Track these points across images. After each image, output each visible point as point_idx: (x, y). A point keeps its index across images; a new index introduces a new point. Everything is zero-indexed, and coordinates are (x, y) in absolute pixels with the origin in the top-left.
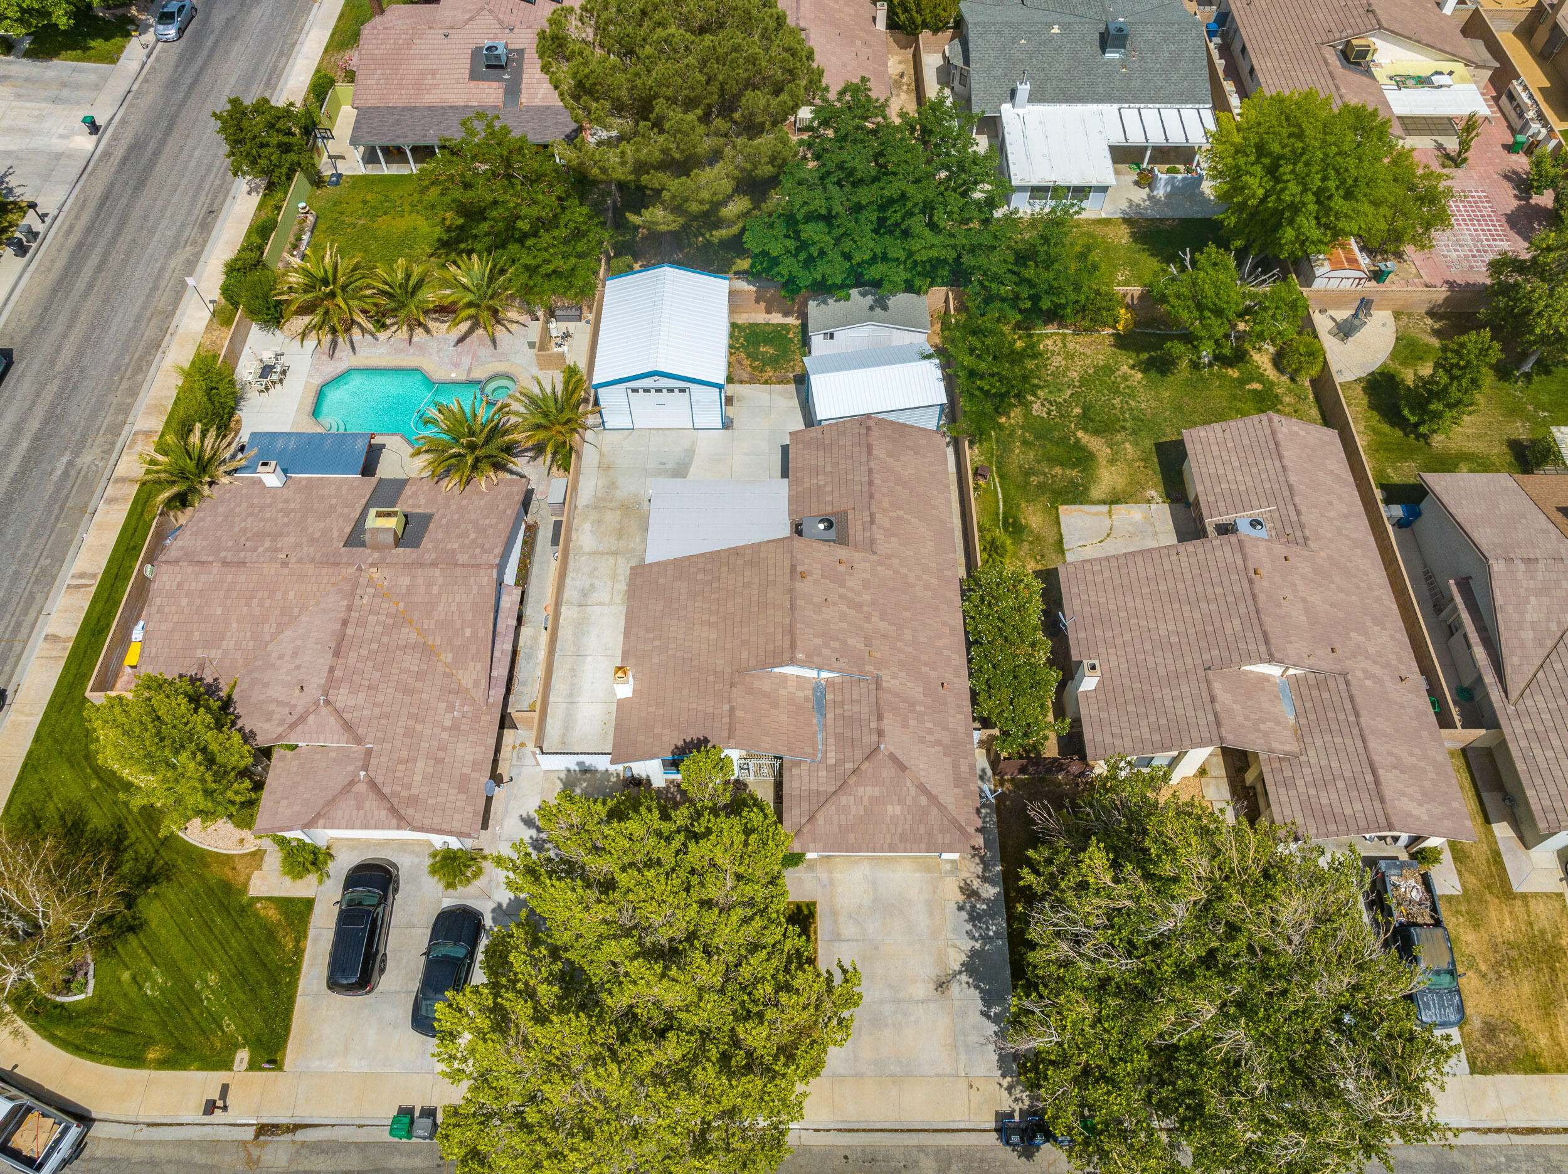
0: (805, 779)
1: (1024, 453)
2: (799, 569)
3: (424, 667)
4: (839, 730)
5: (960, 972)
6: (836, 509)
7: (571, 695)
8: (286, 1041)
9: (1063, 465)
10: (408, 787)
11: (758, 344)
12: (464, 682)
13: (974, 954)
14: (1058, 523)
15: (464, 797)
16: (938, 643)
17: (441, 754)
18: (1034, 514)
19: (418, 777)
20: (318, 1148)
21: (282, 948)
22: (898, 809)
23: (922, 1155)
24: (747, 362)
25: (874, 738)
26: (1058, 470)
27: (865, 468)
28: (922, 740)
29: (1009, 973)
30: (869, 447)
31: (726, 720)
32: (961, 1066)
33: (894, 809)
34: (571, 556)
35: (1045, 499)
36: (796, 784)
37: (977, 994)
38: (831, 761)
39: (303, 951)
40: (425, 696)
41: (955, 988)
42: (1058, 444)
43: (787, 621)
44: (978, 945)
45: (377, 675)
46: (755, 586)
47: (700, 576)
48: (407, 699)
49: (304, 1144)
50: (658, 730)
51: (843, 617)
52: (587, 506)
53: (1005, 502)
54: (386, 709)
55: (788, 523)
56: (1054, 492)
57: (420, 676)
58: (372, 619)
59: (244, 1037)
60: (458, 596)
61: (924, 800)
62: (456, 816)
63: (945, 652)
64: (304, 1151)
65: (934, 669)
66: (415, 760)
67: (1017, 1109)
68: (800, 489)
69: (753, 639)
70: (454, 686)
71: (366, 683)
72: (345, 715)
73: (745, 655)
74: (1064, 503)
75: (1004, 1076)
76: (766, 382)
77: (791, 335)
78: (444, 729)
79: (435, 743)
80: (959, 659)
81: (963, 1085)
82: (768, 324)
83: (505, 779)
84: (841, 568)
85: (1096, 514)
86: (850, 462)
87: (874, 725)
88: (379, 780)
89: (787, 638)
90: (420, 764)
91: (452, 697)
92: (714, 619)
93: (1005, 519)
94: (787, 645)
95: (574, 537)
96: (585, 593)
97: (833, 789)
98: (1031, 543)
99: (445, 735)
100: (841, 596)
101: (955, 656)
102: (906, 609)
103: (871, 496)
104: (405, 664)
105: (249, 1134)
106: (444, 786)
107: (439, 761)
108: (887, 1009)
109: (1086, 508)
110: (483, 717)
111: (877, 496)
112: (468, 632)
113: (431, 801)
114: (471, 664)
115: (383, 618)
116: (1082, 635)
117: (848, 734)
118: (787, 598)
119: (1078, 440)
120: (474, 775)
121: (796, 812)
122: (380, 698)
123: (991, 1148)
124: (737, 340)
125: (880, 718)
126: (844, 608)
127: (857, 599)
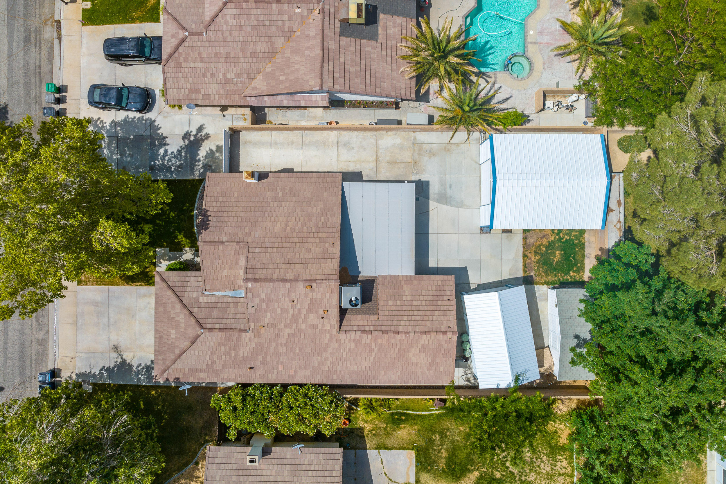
0: (193, 284)
1: (459, 433)
2: (314, 285)
3: (261, 55)
4: (219, 305)
5: (122, 358)
6: (380, 308)
7: (276, 143)
8: (94, 24)
9: (449, 458)
10: (186, 61)
11: (563, 250)
12: (255, 81)
13: (130, 366)
14: (401, 448)
15: (187, 93)
16: (281, 368)
17: (209, 75)
18: (408, 434)
19: (192, 65)
20: (51, 50)
21: (135, 12)
22: (174, 336)
23: (45, 332)
24: (545, 241)
25: (209, 326)
26: (444, 454)
27: (410, 329)
28: (213, 353)
29: (122, 383)
30: (428, 333)
31: (217, 240)
32: (81, 354)
33: (173, 334)
34: (375, 133)
35: (421, 442)
36: (192, 279)
37: (112, 366)
38: (201, 300)
39: (134, 22)
40: (242, 59)
41: (115, 355)
42: (468, 457)
43: (275, 277)
44: (134, 369)
45: (249, 28)
46: (306, 256)
47: (323, 220)
48: (238, 50)
49: (52, 44)
50: (221, 199)
51: (284, 311)
52: (415, 138)
53: (419, 415)
54: (229, 39)
55: (377, 275)
56: (427, 449)
57: (254, 54)
58: (286, 18)
59: (96, 4)
60: (303, 68)
61: (177, 351)
62: (175, 90)
63: (275, 371)
64: (49, 45)
65: (262, 364)
66: (202, 61)
67: (62, 380)
68: (403, 283)
69: (268, 255)
70: (252, 76)
71: (243, 23)
72: (220, 15)
73: (257, 250)
74: (417, 456)
75: (76, 374)
76: (525, 256)
77: (572, 274)
78: (224, 74)
79: (214, 71)
80: (272, 379)
81: (72, 355)
82: (583, 256)
83: (225, 113)
84: (321, 311)
85: (407, 474)
86: (418, 318)
87: (217, 326)
88: (186, 44)
89: (262, 277)
90: (200, 65)
91: (245, 76)
92: (288, 229)
93: (404, 414)
94: (257, 277)
95: (390, 133)
96: (346, 145)
97: (184, 300)
98: (385, 429)
99: (221, 76)
100: (300, 311)
101: (274, 377)
102: (300, 349)
103: (385, 332)
104: (260, 43)
105: (57, 18)
106: (191, 80)
107: (204, 75)
108: (105, 320)
109: (413, 468)
110: (237, 96)
111: (386, 336)
112: (282, 78)
113: (180, 75)
114: (265, 83)
115: (288, 24)
116: (289, 456)
117: (216, 310)
118: (292, 277)
119: (471, 471)
120: (201, 96)
121: (176, 279)
122: (235, 33)
123: (47, 365)
124: (567, 234)
125: (221, 330)
126: (291, 312)
127: (300, 321)
